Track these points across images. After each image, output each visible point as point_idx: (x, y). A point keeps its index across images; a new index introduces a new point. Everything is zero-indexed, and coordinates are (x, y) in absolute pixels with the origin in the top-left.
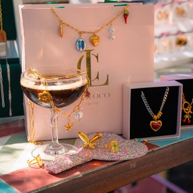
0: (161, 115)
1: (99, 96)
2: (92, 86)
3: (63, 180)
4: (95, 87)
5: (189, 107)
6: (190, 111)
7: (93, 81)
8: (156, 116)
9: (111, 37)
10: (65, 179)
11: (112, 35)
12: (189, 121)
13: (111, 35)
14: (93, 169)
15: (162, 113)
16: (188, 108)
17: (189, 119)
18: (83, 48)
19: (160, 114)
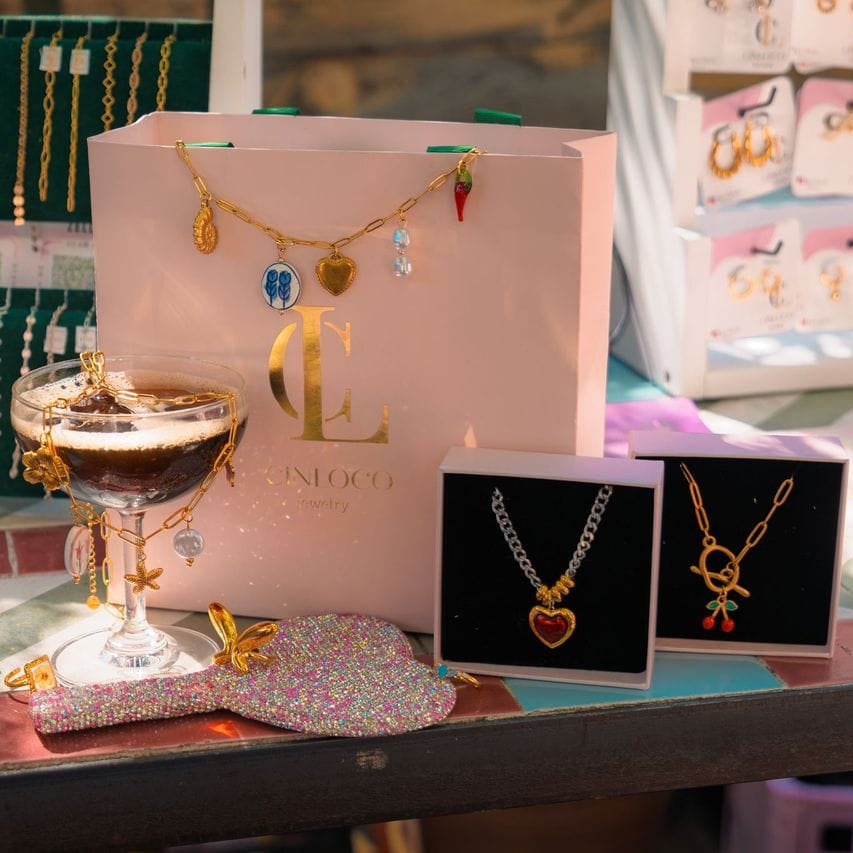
0: (567, 591)
1: (350, 480)
2: (323, 439)
3: (55, 759)
4: (336, 445)
5: (731, 567)
6: (734, 586)
7: (327, 420)
8: (549, 588)
9: (397, 268)
10: (60, 759)
11: (401, 261)
12: (729, 624)
13: (398, 260)
14: (188, 745)
15: (572, 584)
16: (726, 574)
17: (726, 616)
18: (285, 299)
19: (565, 583)
